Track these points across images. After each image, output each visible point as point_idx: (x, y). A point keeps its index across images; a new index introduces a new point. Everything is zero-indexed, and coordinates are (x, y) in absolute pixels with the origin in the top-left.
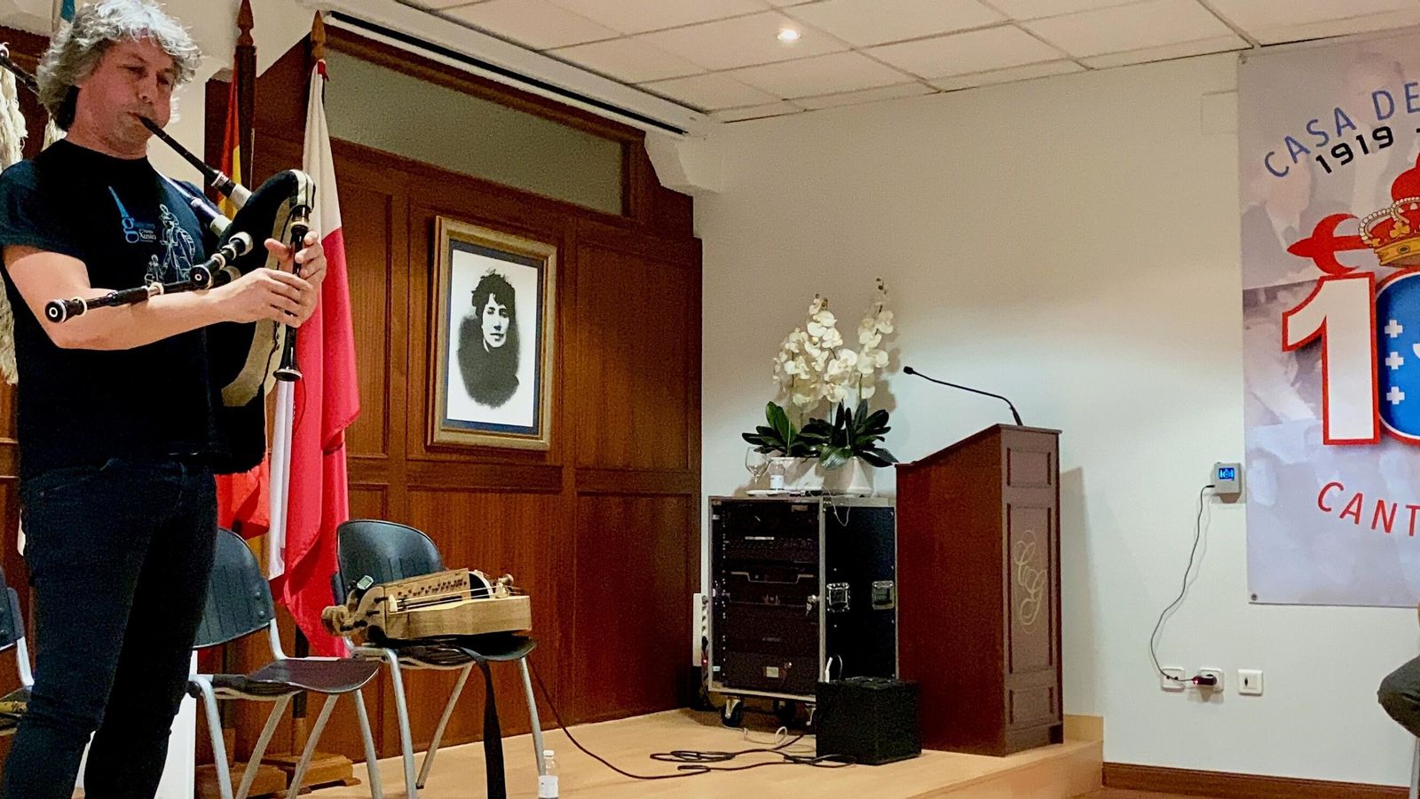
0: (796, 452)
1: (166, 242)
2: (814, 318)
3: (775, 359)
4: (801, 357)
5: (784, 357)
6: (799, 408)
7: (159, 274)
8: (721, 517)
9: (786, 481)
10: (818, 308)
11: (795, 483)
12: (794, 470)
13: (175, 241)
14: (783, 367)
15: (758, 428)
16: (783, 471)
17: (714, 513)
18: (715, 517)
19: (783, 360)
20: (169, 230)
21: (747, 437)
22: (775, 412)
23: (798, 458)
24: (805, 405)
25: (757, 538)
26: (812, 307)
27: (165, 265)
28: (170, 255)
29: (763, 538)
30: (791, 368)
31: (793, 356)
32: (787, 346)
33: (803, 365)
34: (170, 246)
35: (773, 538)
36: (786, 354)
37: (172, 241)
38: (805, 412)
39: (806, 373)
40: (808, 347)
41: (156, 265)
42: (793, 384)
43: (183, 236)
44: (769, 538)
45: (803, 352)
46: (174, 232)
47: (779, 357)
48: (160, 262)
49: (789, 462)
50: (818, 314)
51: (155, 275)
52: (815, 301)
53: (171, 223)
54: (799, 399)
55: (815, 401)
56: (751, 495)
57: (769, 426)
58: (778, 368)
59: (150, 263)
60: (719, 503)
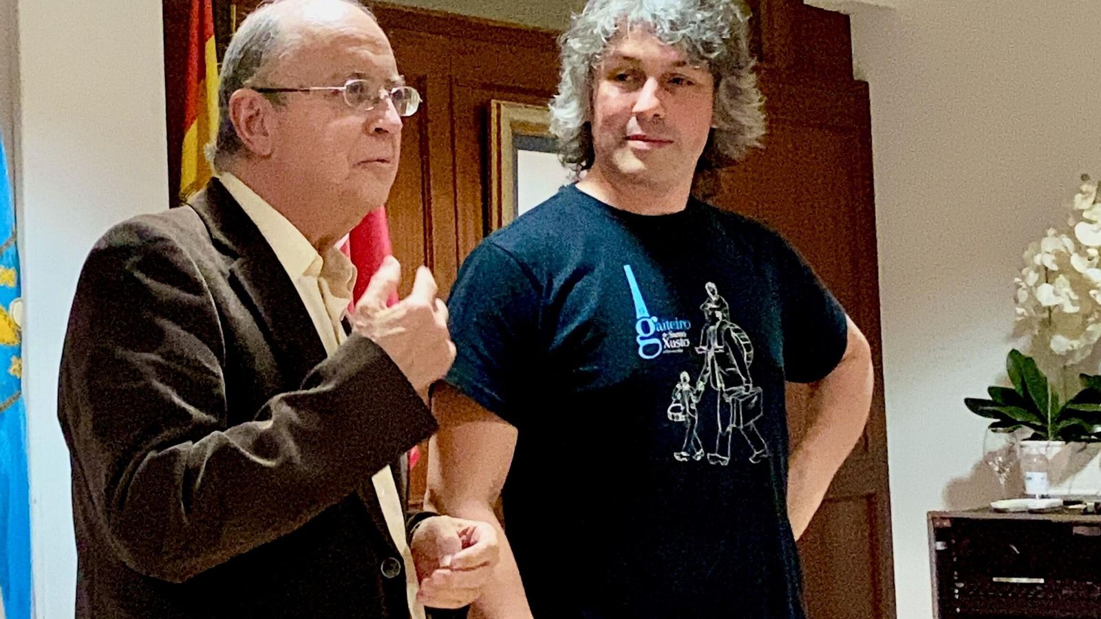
0: (1067, 435)
1: (705, 348)
2: (1086, 215)
3: (1017, 280)
4: (1061, 276)
5: (1033, 277)
6: (1060, 356)
7: (690, 402)
8: (948, 544)
9: (1053, 481)
10: (1092, 200)
11: (1068, 482)
12: (1065, 463)
13: (720, 344)
14: (1031, 294)
15: (991, 390)
16: (1047, 466)
17: (938, 539)
18: (940, 546)
19: (1031, 283)
20: (712, 328)
21: (974, 405)
22: (1020, 364)
23: (1072, 443)
24: (1071, 353)
25: (1014, 580)
26: (1079, 197)
27: (701, 386)
28: (709, 368)
29: (1024, 580)
30: (1046, 295)
31: (1048, 276)
32: (1038, 260)
33: (1068, 289)
34: (711, 354)
35: (1042, 581)
36: (1036, 272)
37: (715, 345)
38: (1070, 362)
39: (1073, 302)
40: (1077, 262)
41: (686, 387)
42: (1049, 320)
43: (734, 335)
44: (1035, 581)
45: (1065, 267)
46: (719, 329)
47: (1023, 278)
48: (693, 383)
49: (1054, 448)
50: (1090, 209)
51: (684, 405)
52: (1085, 187)
53: (719, 314)
54: (1060, 343)
55: (1087, 346)
56: (998, 511)
57: (1012, 387)
58: (1023, 295)
59: (678, 386)
60: (947, 524)
